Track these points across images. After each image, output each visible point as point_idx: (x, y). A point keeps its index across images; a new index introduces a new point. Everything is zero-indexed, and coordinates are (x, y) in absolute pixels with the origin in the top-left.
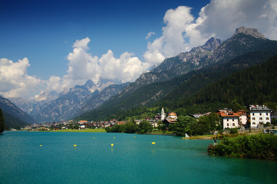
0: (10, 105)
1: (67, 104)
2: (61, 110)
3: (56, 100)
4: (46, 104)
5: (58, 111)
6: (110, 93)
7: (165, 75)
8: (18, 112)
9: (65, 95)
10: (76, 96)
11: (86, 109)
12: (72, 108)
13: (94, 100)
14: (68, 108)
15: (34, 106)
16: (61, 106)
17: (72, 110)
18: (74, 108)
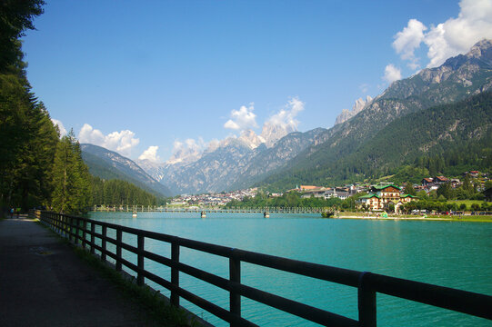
0: (134, 168)
1: (216, 167)
2: (208, 176)
3: (199, 161)
4: (183, 168)
5: (203, 178)
6: (292, 147)
7: (416, 103)
8: (146, 179)
9: (213, 153)
10: (229, 154)
11: (254, 173)
12: (225, 173)
13: (266, 158)
14: (218, 173)
15: (166, 171)
16: (207, 169)
17: (225, 177)
18: (229, 173)
